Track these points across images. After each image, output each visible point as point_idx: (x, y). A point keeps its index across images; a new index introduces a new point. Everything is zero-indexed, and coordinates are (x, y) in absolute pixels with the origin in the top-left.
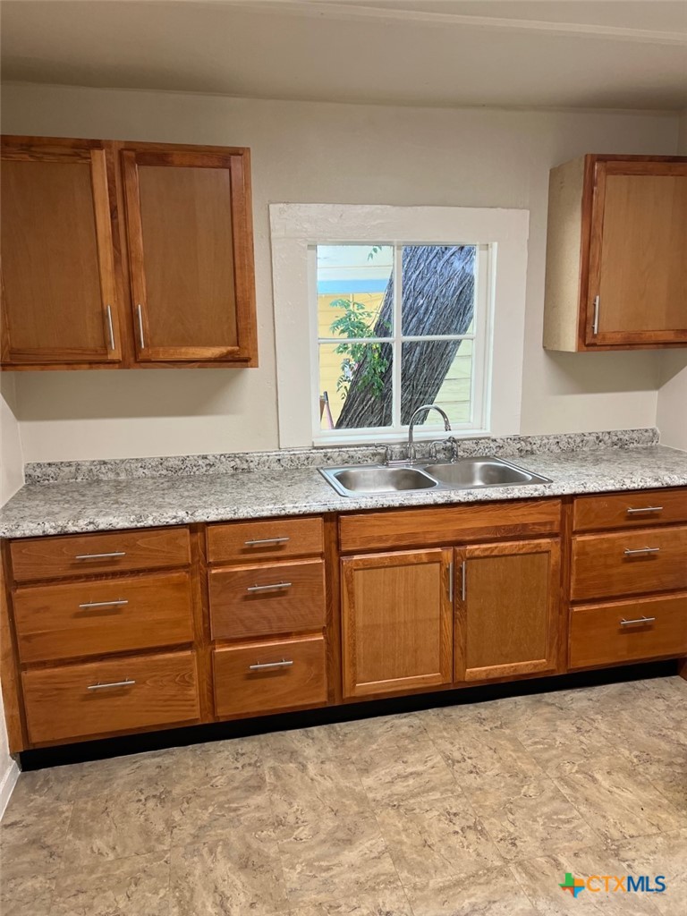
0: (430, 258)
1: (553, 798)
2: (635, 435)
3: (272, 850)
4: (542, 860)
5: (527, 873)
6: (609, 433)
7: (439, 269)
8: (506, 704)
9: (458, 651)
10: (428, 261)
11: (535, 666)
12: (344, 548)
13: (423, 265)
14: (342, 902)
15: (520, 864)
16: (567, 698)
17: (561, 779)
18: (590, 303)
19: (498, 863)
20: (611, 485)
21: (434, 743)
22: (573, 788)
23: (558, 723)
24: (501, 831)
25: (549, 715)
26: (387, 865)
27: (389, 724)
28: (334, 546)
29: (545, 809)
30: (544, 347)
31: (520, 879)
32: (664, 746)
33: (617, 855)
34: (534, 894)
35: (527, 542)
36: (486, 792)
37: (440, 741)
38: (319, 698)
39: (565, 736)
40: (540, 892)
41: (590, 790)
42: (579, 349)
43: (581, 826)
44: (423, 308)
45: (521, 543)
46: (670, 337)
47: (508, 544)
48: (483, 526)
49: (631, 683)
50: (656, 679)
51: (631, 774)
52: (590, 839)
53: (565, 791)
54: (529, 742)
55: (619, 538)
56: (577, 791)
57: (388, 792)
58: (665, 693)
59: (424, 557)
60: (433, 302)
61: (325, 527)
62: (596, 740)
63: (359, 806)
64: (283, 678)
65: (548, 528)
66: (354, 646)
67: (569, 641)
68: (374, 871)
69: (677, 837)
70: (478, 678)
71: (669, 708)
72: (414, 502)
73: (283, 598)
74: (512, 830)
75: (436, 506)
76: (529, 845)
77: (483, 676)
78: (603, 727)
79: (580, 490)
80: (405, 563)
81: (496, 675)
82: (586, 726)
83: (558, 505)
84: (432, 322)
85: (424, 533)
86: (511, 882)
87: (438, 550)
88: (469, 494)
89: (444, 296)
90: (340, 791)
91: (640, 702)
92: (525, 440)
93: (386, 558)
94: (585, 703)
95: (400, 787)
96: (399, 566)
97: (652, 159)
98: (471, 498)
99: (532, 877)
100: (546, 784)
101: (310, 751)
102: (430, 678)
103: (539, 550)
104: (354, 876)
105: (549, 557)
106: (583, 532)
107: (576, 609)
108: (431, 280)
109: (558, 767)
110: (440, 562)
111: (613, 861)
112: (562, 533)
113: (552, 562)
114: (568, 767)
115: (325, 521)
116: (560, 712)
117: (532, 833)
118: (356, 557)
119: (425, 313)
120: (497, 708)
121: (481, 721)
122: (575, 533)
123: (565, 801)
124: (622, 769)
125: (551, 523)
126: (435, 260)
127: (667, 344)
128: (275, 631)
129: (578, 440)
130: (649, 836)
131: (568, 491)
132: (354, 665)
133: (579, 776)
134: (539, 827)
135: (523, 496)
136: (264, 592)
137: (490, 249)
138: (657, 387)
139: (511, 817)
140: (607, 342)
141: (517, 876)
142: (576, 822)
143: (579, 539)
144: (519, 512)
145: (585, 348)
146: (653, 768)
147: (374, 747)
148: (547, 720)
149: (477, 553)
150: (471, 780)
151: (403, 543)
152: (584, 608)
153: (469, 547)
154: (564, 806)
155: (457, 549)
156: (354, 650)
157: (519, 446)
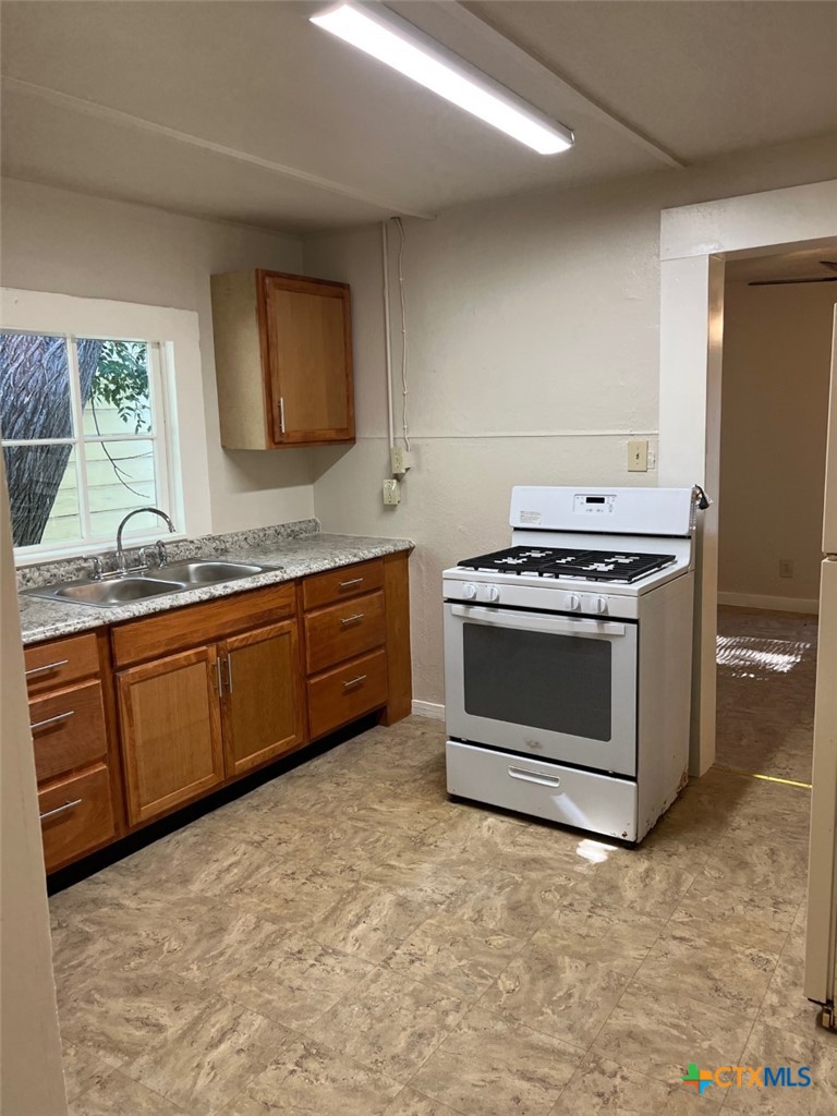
0: (32, 349)
1: (356, 832)
2: (303, 526)
3: (156, 970)
4: (380, 869)
5: (374, 880)
6: (283, 526)
7: (44, 362)
8: (267, 788)
9: (228, 745)
10: (30, 353)
11: (288, 743)
12: (119, 663)
13: (22, 357)
14: (256, 965)
15: (367, 878)
16: (312, 767)
17: (351, 819)
18: (275, 405)
19: (353, 885)
20: (327, 565)
21: (230, 838)
22: (364, 820)
23: (319, 786)
24: (337, 867)
25: (307, 784)
26: (268, 928)
27: (173, 842)
28: (107, 664)
29: (357, 841)
30: (223, 447)
31: (374, 887)
32: (401, 771)
33: (424, 844)
34: (390, 889)
35: (272, 626)
36: (304, 851)
37: (232, 835)
38: (107, 835)
39: (331, 792)
40: (394, 886)
41: (378, 817)
42: (269, 448)
43: (388, 839)
44: (30, 406)
45: (269, 628)
46: (333, 435)
47: (259, 631)
48: (239, 616)
49: (351, 741)
50: (366, 733)
51: (395, 796)
52: (400, 845)
53: (361, 824)
54: (308, 806)
55: (336, 610)
56: (368, 821)
57: (222, 885)
58: (378, 739)
59: (192, 657)
60: (42, 399)
61: (98, 644)
62: (354, 786)
63: (205, 905)
64: (69, 823)
65: (287, 610)
66: (136, 768)
67: (310, 712)
68: (262, 936)
69: (450, 818)
70: (246, 768)
71: (389, 748)
72: (182, 602)
73: (63, 731)
74: (344, 863)
75: (201, 603)
76: (363, 866)
77: (250, 766)
78: (354, 776)
79: (308, 571)
80: (177, 667)
81: (259, 761)
82: (342, 780)
83: (292, 588)
84: (44, 423)
85: (192, 632)
86: (370, 891)
87: (204, 648)
88: (225, 587)
89: (54, 394)
90: (175, 904)
91: (366, 751)
92: (218, 538)
93: (159, 666)
94: (329, 766)
95: (228, 878)
96: (172, 671)
97: (304, 279)
98: (229, 591)
99: (381, 881)
100: (344, 826)
101: (112, 892)
102: (205, 780)
103: (282, 632)
104: (248, 946)
105: (290, 637)
106: (310, 610)
107: (312, 681)
108: (37, 374)
109: (343, 813)
110: (205, 660)
111: (424, 848)
112: (296, 614)
113: (293, 641)
114: (350, 810)
115: (98, 636)
116: (314, 779)
117: (359, 858)
118: (131, 671)
119: (33, 413)
120: (261, 794)
121: (257, 808)
122: (305, 612)
123: (365, 830)
124: (387, 796)
125: (289, 605)
126: (37, 352)
127: (331, 442)
128: (57, 772)
129: (262, 535)
130: (434, 825)
131: (300, 574)
132: (137, 787)
133: (362, 812)
134: (360, 851)
135: (269, 582)
136: (42, 729)
137: (163, 348)
138: (312, 481)
139: (336, 856)
140: (290, 441)
141: (371, 886)
142: (383, 839)
143: (310, 616)
144: (265, 599)
145: (274, 446)
146: (406, 787)
147: (175, 862)
148: (309, 787)
149: (236, 644)
150: (283, 849)
151: (174, 647)
152: (317, 679)
153: (229, 640)
154: (367, 833)
155: (221, 644)
156: (136, 770)
157: (214, 545)
